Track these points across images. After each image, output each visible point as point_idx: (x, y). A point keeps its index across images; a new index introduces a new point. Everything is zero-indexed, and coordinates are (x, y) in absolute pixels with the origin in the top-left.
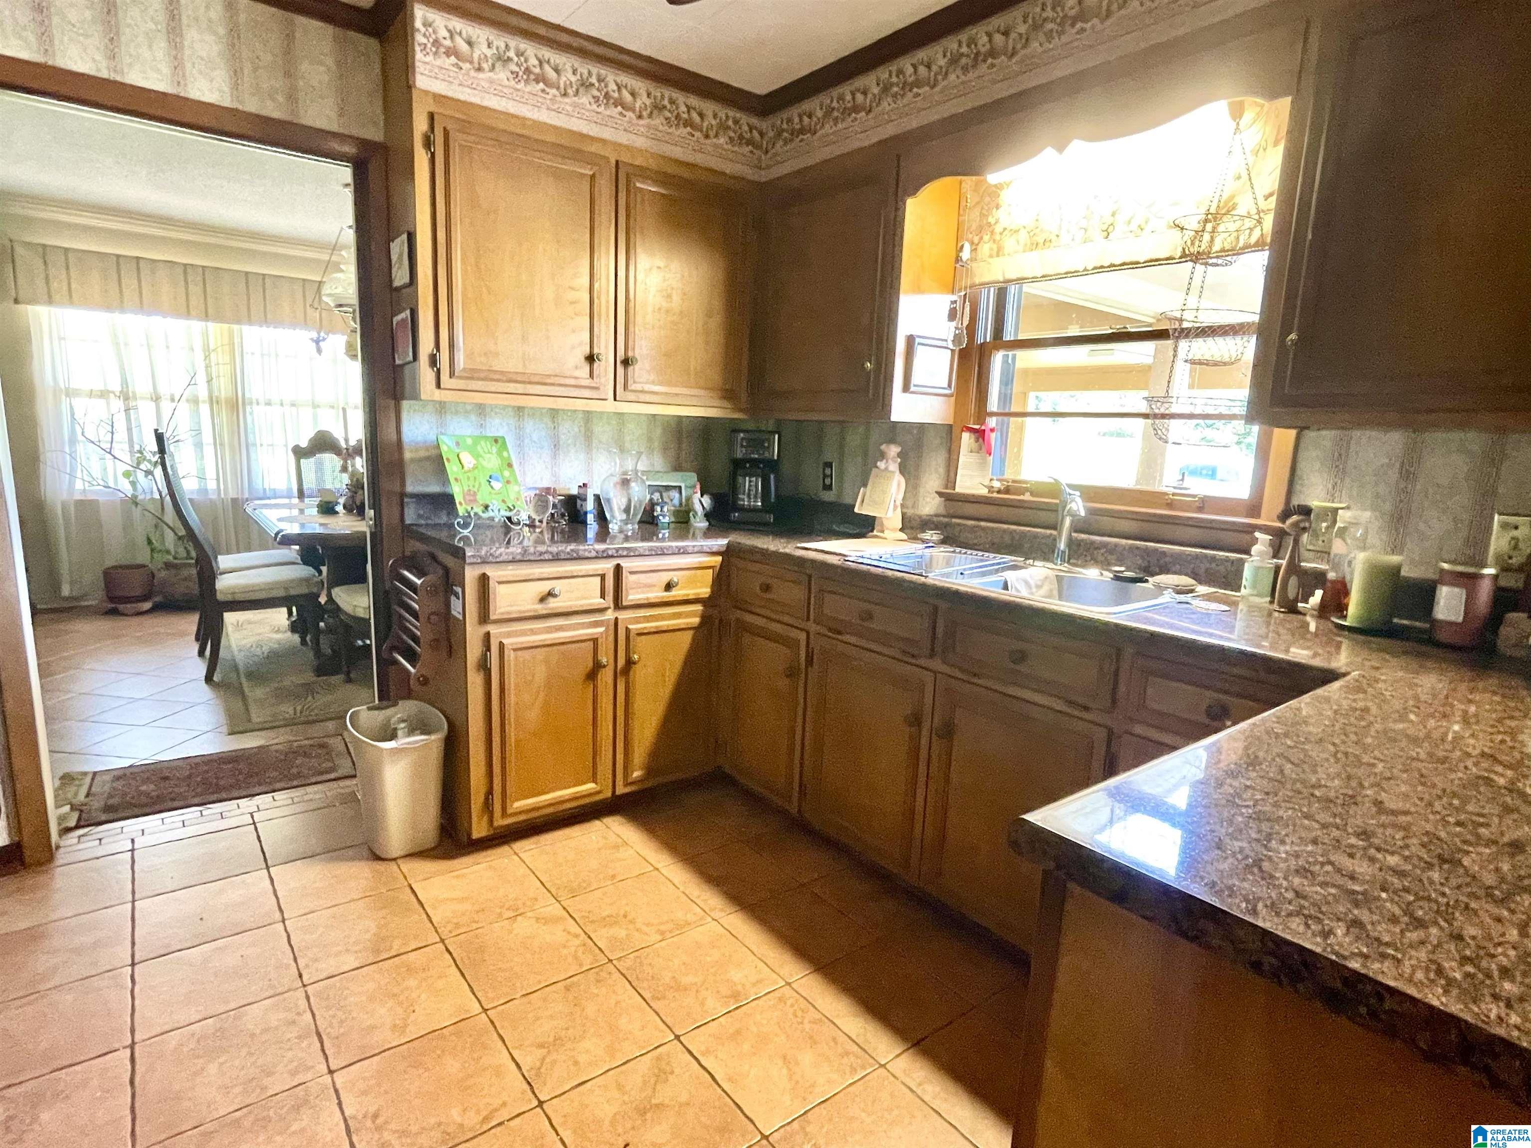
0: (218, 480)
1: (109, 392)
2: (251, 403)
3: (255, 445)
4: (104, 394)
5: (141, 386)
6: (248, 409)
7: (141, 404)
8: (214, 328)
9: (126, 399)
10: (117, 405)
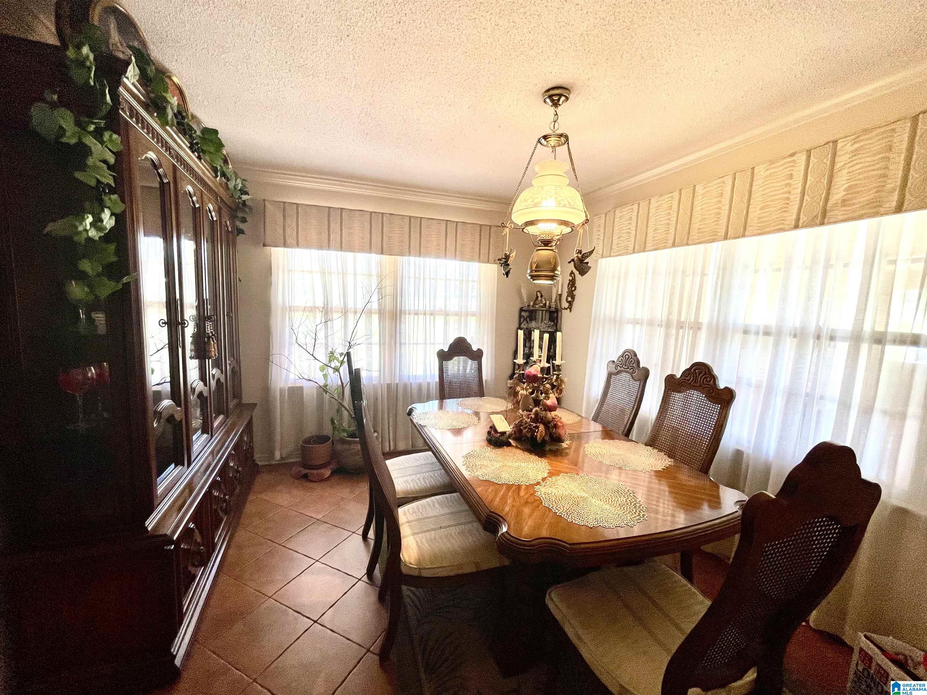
0: (380, 371)
1: (316, 308)
2: (405, 314)
3: (405, 344)
4: (313, 309)
5: (336, 302)
6: (403, 316)
7: (335, 316)
8: (386, 258)
9: (326, 313)
10: (319, 317)
